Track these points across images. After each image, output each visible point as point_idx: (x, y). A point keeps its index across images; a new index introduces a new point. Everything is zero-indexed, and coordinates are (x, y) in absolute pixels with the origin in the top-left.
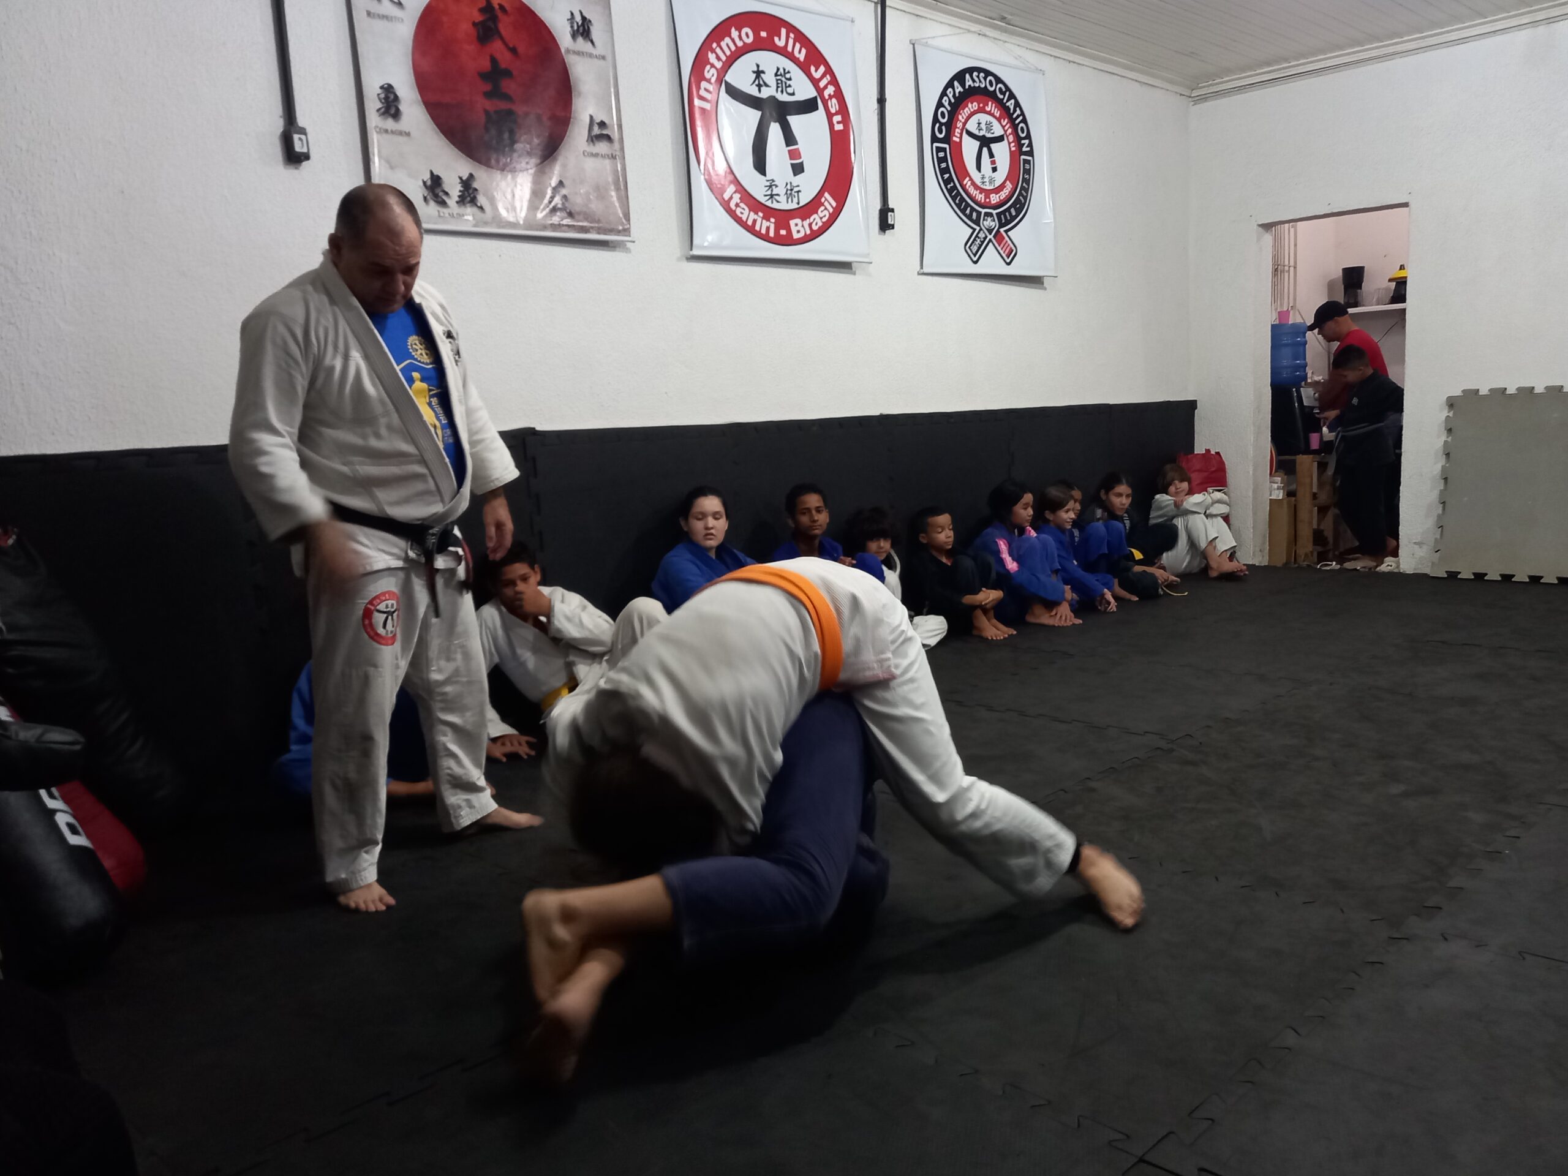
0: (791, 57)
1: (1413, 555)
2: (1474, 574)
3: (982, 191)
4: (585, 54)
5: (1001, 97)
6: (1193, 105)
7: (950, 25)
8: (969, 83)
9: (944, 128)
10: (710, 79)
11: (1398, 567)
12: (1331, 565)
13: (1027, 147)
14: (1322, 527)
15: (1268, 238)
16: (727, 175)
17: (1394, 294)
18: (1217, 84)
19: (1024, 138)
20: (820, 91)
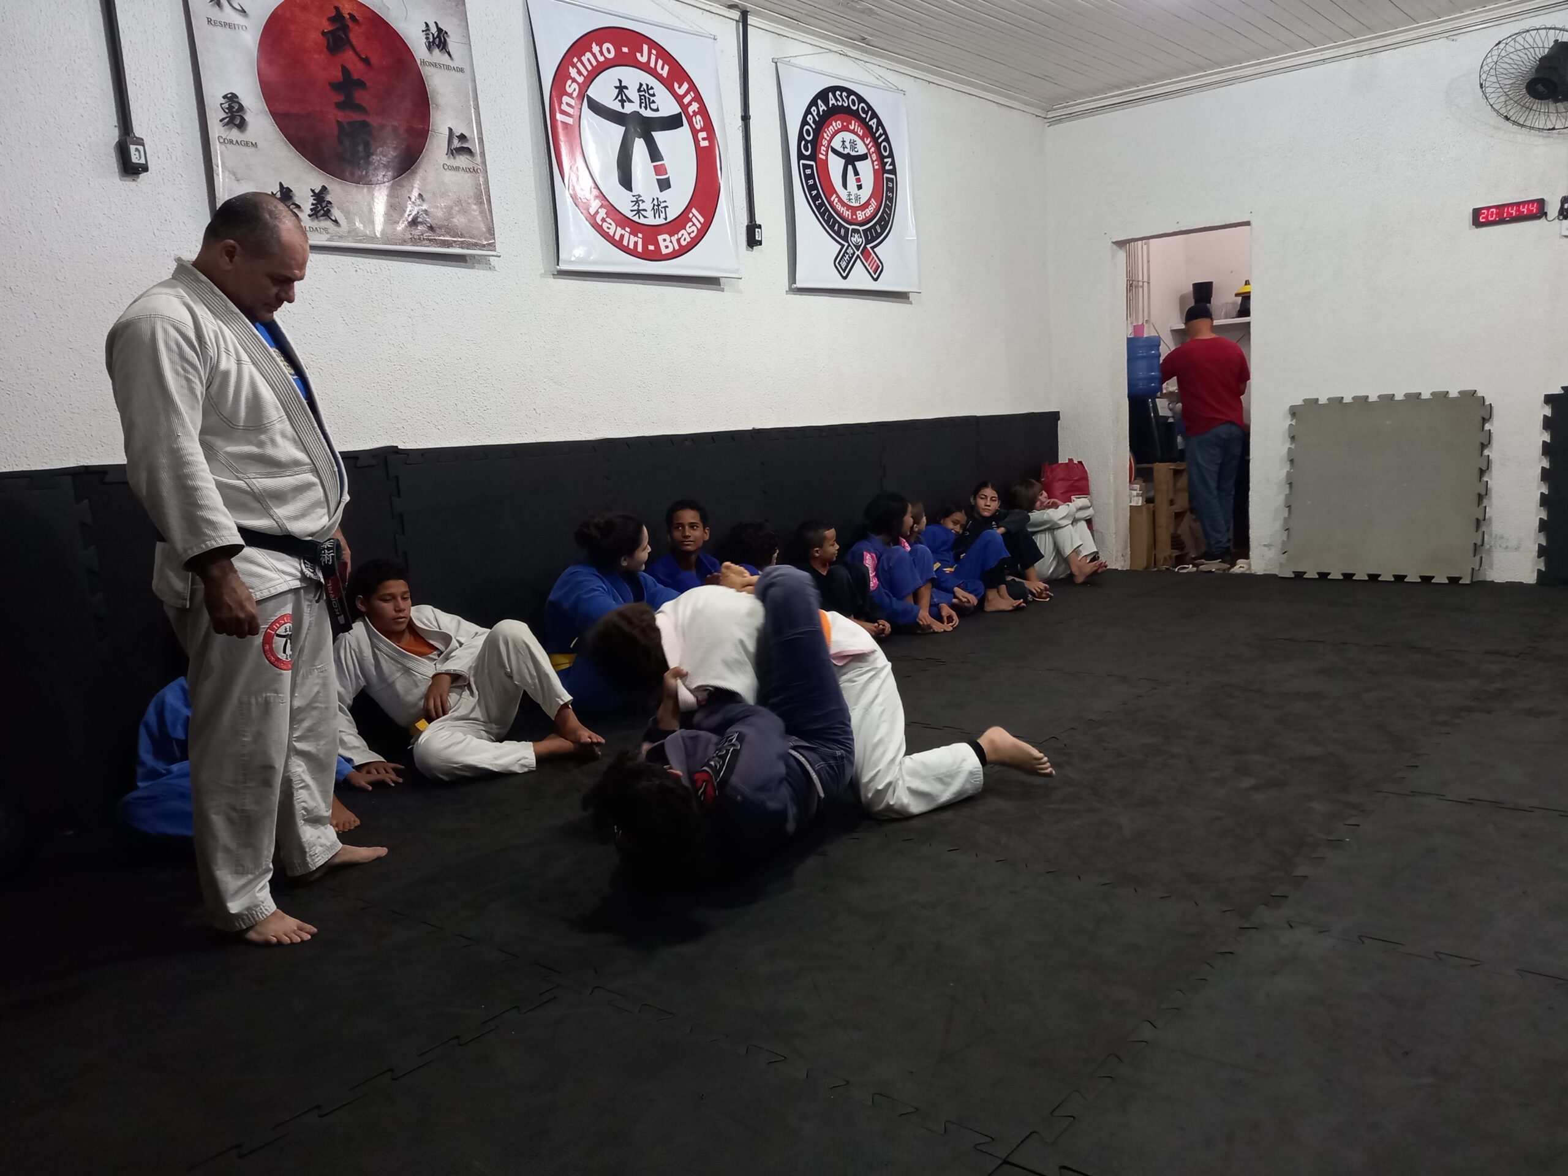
0: (653, 73)
1: (1263, 556)
2: (1318, 573)
3: (849, 207)
4: (442, 66)
5: (864, 116)
6: (1049, 126)
7: (811, 44)
8: (832, 102)
9: (809, 145)
10: (572, 94)
11: (1249, 568)
12: (1188, 568)
13: (890, 165)
14: (1179, 532)
15: (1121, 255)
16: (592, 189)
17: (1240, 308)
18: (1070, 106)
19: (887, 157)
20: (685, 107)
